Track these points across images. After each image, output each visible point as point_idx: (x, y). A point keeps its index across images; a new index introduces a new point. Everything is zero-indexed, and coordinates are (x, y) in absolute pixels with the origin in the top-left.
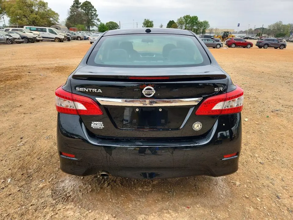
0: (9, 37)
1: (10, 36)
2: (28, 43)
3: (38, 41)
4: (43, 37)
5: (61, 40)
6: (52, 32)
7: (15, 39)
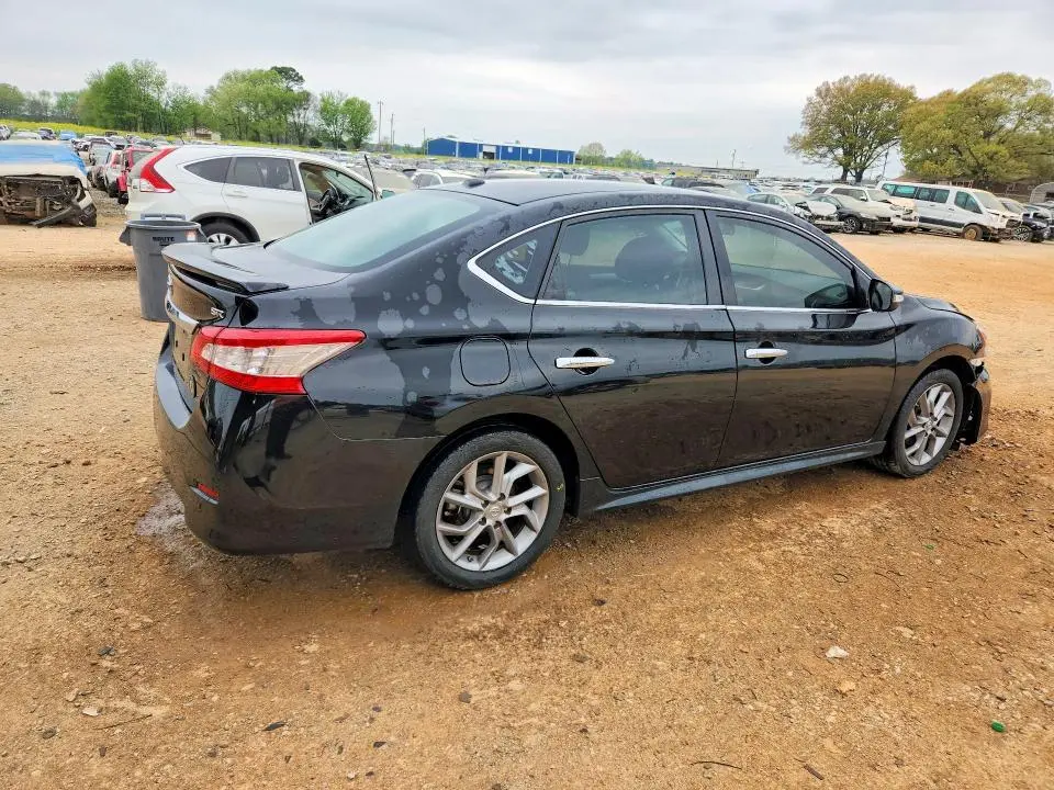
0: (802, 210)
1: (806, 208)
2: (854, 232)
3: (900, 230)
4: (923, 220)
5: (987, 235)
6: (965, 203)
7: (818, 217)
